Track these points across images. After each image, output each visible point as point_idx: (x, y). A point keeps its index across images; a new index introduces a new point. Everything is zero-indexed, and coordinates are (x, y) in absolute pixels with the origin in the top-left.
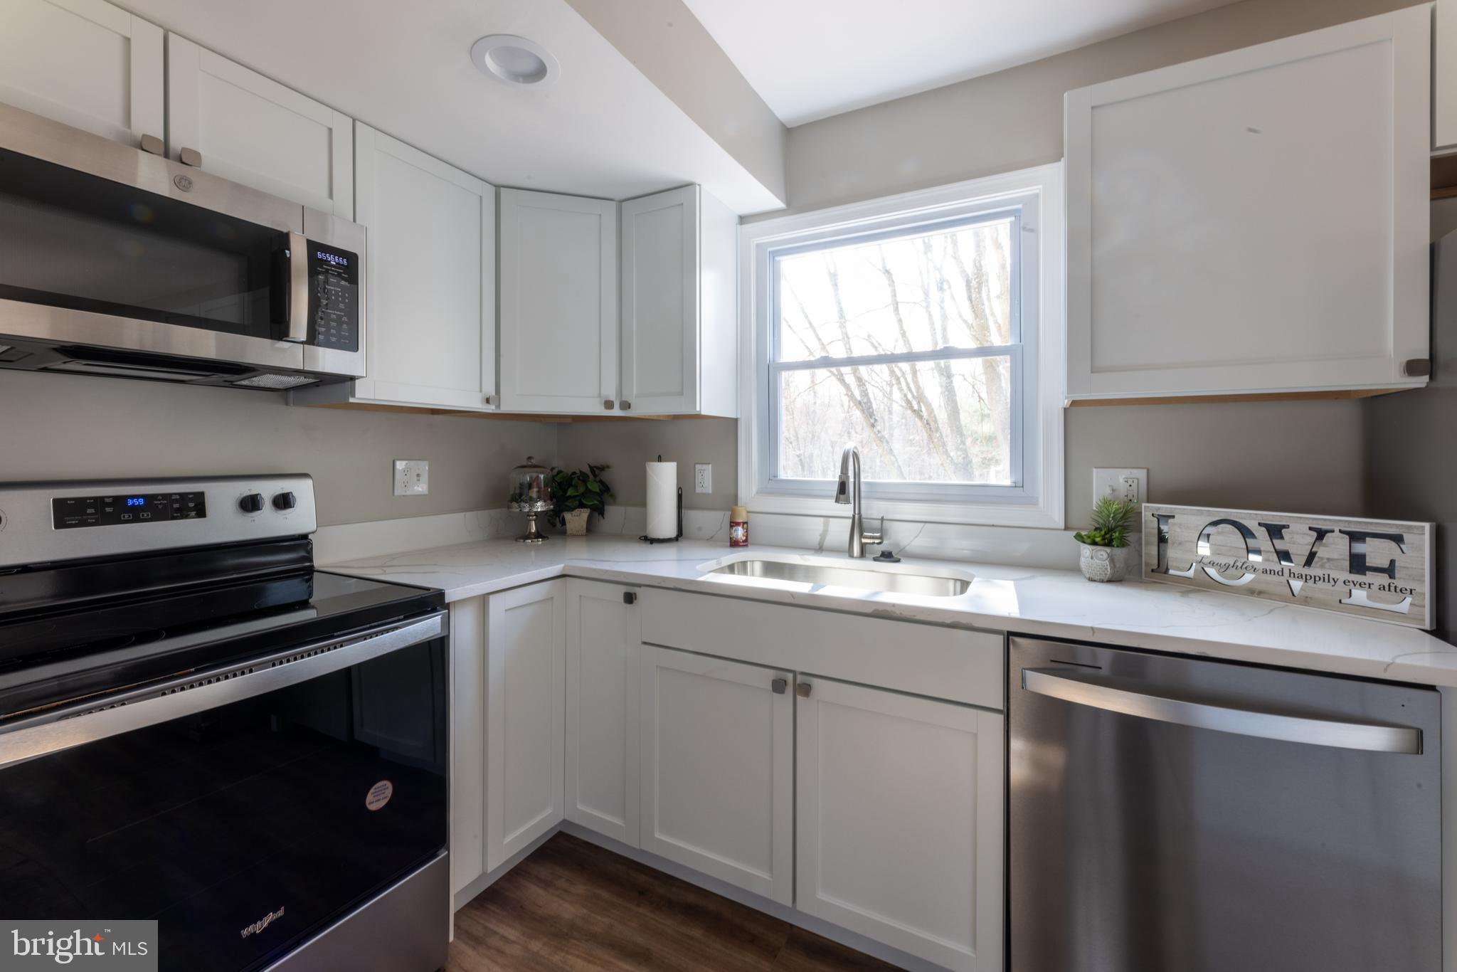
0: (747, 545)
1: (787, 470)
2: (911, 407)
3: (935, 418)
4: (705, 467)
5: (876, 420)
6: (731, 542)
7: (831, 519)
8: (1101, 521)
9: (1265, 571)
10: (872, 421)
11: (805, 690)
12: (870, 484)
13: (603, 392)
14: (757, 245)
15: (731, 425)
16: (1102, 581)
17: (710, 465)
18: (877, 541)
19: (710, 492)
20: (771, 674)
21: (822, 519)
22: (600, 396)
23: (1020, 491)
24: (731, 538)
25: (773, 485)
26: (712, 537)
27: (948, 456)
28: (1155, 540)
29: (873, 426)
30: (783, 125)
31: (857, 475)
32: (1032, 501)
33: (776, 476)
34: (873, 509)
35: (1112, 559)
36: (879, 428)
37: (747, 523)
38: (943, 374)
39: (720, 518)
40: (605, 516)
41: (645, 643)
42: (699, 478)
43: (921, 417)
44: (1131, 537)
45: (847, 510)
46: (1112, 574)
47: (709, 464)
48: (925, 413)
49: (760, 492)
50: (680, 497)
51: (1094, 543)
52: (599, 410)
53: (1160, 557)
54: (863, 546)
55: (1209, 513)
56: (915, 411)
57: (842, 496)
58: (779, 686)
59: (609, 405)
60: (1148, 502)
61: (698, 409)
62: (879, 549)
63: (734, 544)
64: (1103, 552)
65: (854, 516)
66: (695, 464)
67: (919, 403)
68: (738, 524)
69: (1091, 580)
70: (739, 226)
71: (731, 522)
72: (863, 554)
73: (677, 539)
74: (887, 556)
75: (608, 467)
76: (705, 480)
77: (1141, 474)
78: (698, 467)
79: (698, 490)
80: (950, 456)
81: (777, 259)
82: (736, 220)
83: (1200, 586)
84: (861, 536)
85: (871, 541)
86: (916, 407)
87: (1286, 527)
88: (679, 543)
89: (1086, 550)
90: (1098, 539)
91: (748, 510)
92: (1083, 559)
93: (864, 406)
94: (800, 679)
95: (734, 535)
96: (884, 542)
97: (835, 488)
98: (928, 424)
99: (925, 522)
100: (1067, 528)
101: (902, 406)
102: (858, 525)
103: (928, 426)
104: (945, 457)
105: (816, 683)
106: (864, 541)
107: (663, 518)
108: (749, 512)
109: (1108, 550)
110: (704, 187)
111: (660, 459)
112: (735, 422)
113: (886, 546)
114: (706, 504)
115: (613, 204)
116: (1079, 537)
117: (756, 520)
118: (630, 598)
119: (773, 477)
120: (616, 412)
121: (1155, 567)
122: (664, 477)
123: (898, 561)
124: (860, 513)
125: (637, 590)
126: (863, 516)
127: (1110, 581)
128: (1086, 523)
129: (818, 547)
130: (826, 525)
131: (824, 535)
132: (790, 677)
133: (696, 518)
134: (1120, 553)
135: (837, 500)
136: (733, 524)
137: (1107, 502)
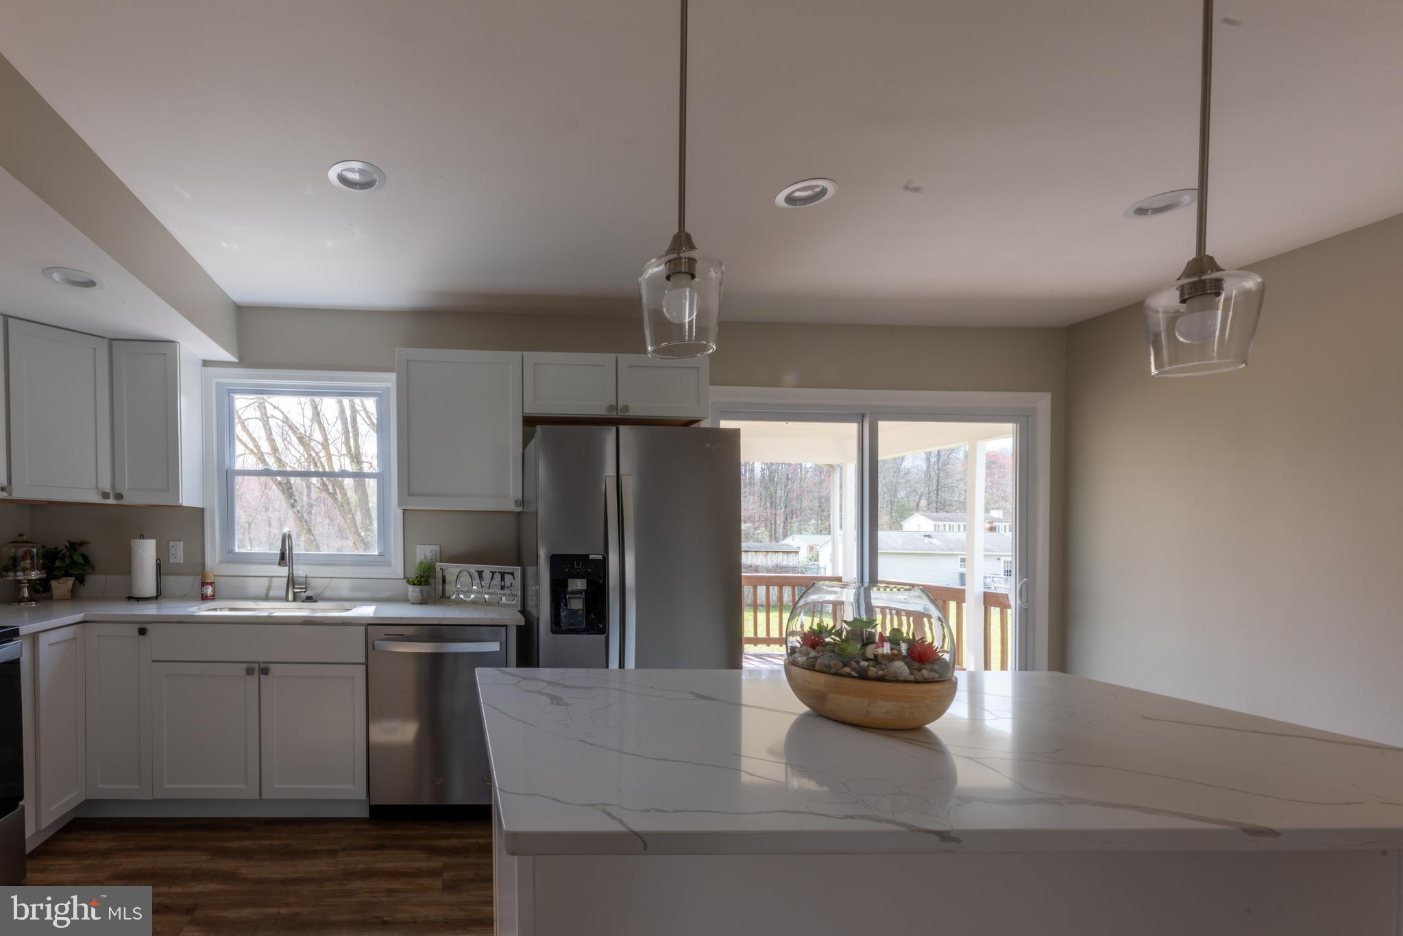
0: (214, 599)
1: (242, 546)
2: (327, 490)
3: (348, 501)
4: (177, 543)
5: (295, 501)
6: (202, 597)
7: (274, 579)
8: (419, 573)
9: (477, 592)
10: (292, 501)
11: (265, 671)
12: (298, 555)
13: (100, 485)
14: (217, 383)
15: (200, 512)
16: (417, 604)
17: (182, 543)
18: (303, 590)
19: (182, 562)
20: (245, 666)
21: (267, 579)
22: (97, 488)
23: (382, 560)
24: (202, 594)
25: (231, 557)
26: (185, 595)
27: (359, 535)
28: (441, 581)
29: (293, 506)
30: (238, 306)
31: (290, 549)
32: (388, 564)
33: (233, 550)
34: (300, 571)
35: (421, 592)
36: (299, 508)
37: (214, 583)
38: (353, 461)
39: (192, 581)
40: (85, 583)
41: (154, 661)
42: (172, 551)
43: (335, 500)
44: (432, 581)
45: (284, 571)
46: (422, 599)
47: (180, 541)
48: (339, 496)
49: (221, 562)
50: (159, 566)
51: (414, 584)
52: (97, 499)
53: (444, 590)
54: (295, 594)
55: (460, 567)
56: (330, 493)
57: (283, 562)
58: (250, 672)
59: (105, 495)
60: (441, 562)
61: (181, 502)
62: (304, 595)
63: (204, 598)
64: (417, 588)
65: (289, 575)
66: (169, 541)
67: (333, 486)
68: (208, 584)
69: (413, 604)
70: (203, 368)
71: (202, 583)
72: (295, 600)
73: (156, 598)
74: (309, 599)
75: (86, 543)
76: (178, 553)
77: (437, 548)
78: (171, 543)
79: (172, 560)
80: (361, 536)
81: (231, 395)
82: (201, 363)
83: (459, 602)
84: (294, 588)
85: (300, 590)
86: (331, 491)
87: (483, 571)
88: (159, 601)
89: (411, 588)
90: (416, 582)
91: (215, 574)
92: (409, 593)
93: (284, 486)
94: (262, 666)
95: (205, 591)
96: (308, 592)
97: (278, 558)
98: (342, 506)
99: (332, 578)
100: (404, 578)
101: (318, 488)
102: (291, 581)
103: (342, 509)
104: (356, 536)
105: (272, 667)
106: (295, 590)
107: (146, 582)
108: (215, 576)
109: (420, 587)
110: (182, 344)
111: (142, 537)
112: (202, 510)
113: (309, 593)
114: (178, 571)
115: (106, 341)
116: (408, 582)
117: (220, 582)
118: (142, 632)
119: (231, 551)
120: (111, 501)
121: (441, 595)
122: (147, 552)
123: (316, 601)
124: (292, 573)
125: (147, 626)
126: (295, 575)
127: (421, 604)
128: (413, 575)
129: (265, 597)
130: (270, 582)
131: (269, 589)
132: (257, 665)
133: (170, 582)
134: (425, 588)
135: (279, 564)
136: (204, 584)
137: (421, 563)
